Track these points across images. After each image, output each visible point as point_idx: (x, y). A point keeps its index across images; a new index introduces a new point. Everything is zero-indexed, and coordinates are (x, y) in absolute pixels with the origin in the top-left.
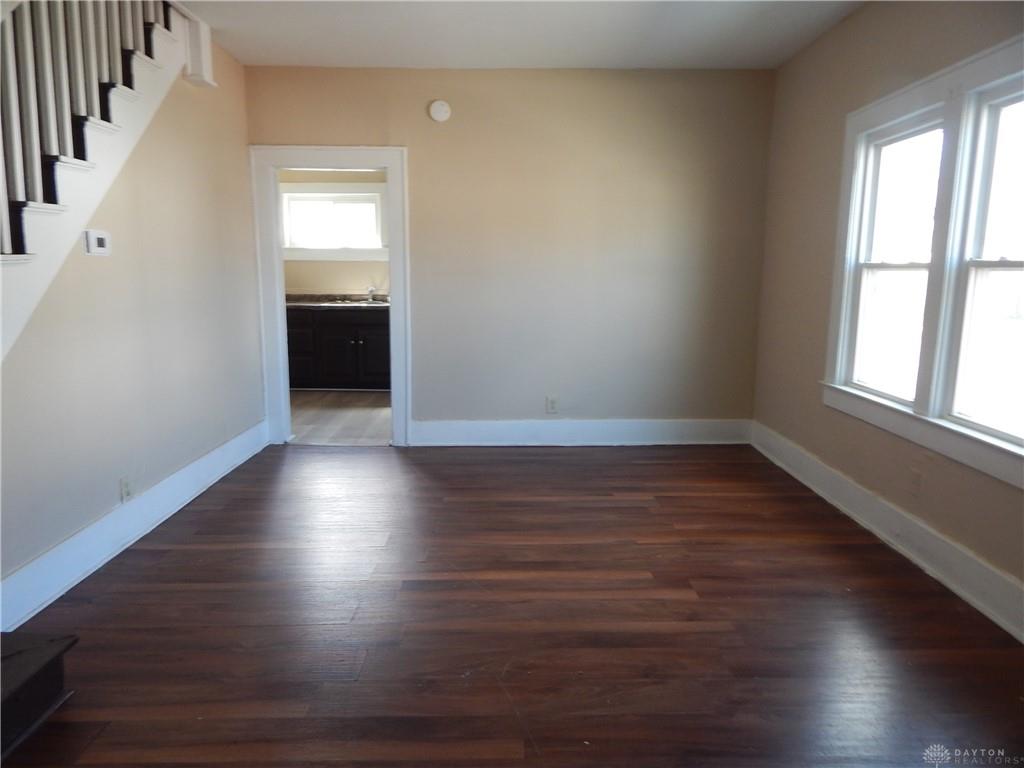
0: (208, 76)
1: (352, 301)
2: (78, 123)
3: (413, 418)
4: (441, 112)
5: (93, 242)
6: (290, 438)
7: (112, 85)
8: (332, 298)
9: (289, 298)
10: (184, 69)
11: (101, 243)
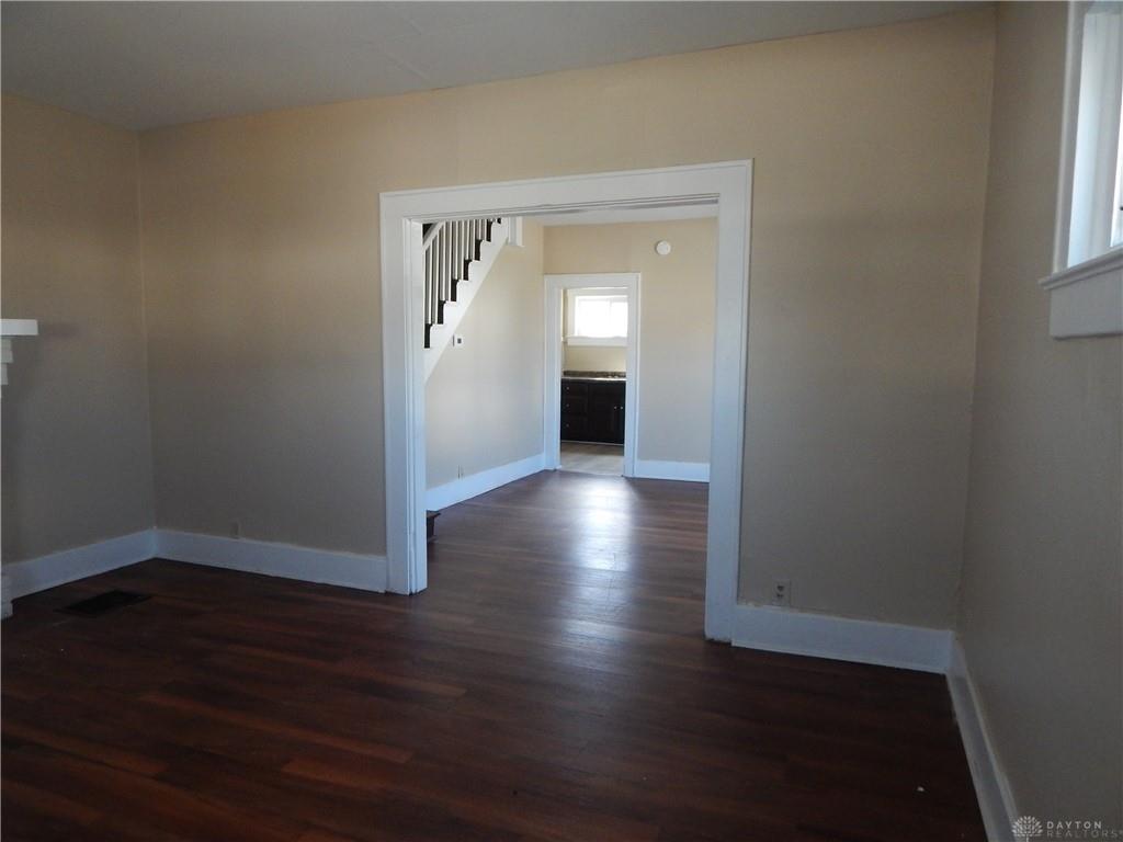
0: (519, 242)
1: (620, 376)
2: (454, 283)
3: (639, 457)
4: (665, 249)
5: (456, 341)
6: (559, 467)
7: (470, 260)
8: (605, 374)
9: (565, 373)
10: (507, 239)
11: (459, 341)
